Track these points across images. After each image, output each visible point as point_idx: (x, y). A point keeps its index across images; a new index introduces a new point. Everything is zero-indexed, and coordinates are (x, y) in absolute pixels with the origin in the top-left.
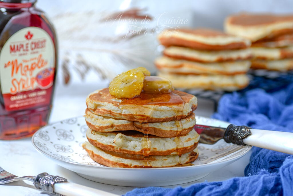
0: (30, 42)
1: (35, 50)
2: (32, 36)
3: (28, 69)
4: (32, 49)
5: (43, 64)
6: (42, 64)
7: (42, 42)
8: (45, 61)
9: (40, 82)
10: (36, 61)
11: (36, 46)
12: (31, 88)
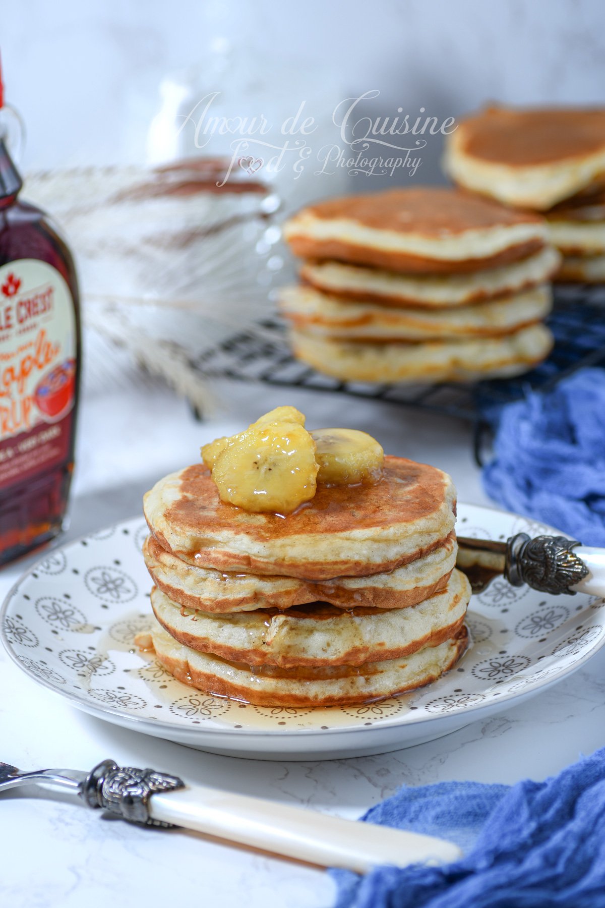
0: (13, 302)
1: (29, 322)
2: (17, 285)
3: (13, 378)
4: (21, 321)
5: (50, 355)
6: (47, 354)
7: (43, 296)
8: (53, 347)
9: (44, 406)
10: (32, 351)
11: (29, 310)
12: (24, 427)
